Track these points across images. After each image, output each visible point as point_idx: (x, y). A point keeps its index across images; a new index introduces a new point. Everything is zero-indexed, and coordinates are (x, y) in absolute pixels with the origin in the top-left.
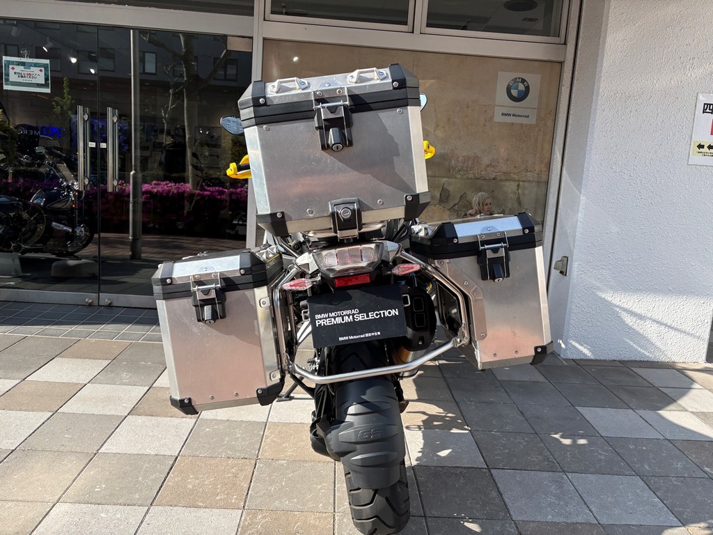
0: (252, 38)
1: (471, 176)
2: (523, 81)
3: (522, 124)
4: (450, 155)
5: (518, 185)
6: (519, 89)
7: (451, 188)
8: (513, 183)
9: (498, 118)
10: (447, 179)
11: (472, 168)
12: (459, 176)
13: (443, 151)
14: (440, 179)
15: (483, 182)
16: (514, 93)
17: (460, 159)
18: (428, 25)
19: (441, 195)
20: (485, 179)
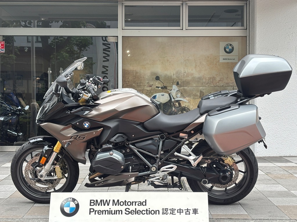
0: (118, 36)
1: (212, 85)
2: (231, 45)
3: (232, 62)
4: (202, 77)
5: (233, 88)
6: (229, 48)
7: (204, 91)
8: (230, 87)
9: (221, 61)
10: (202, 87)
11: (212, 82)
12: (207, 86)
13: (199, 76)
14: (199, 87)
15: (218, 88)
16: (227, 50)
17: (207, 79)
18: (189, 26)
19: (200, 94)
20: (218, 87)
